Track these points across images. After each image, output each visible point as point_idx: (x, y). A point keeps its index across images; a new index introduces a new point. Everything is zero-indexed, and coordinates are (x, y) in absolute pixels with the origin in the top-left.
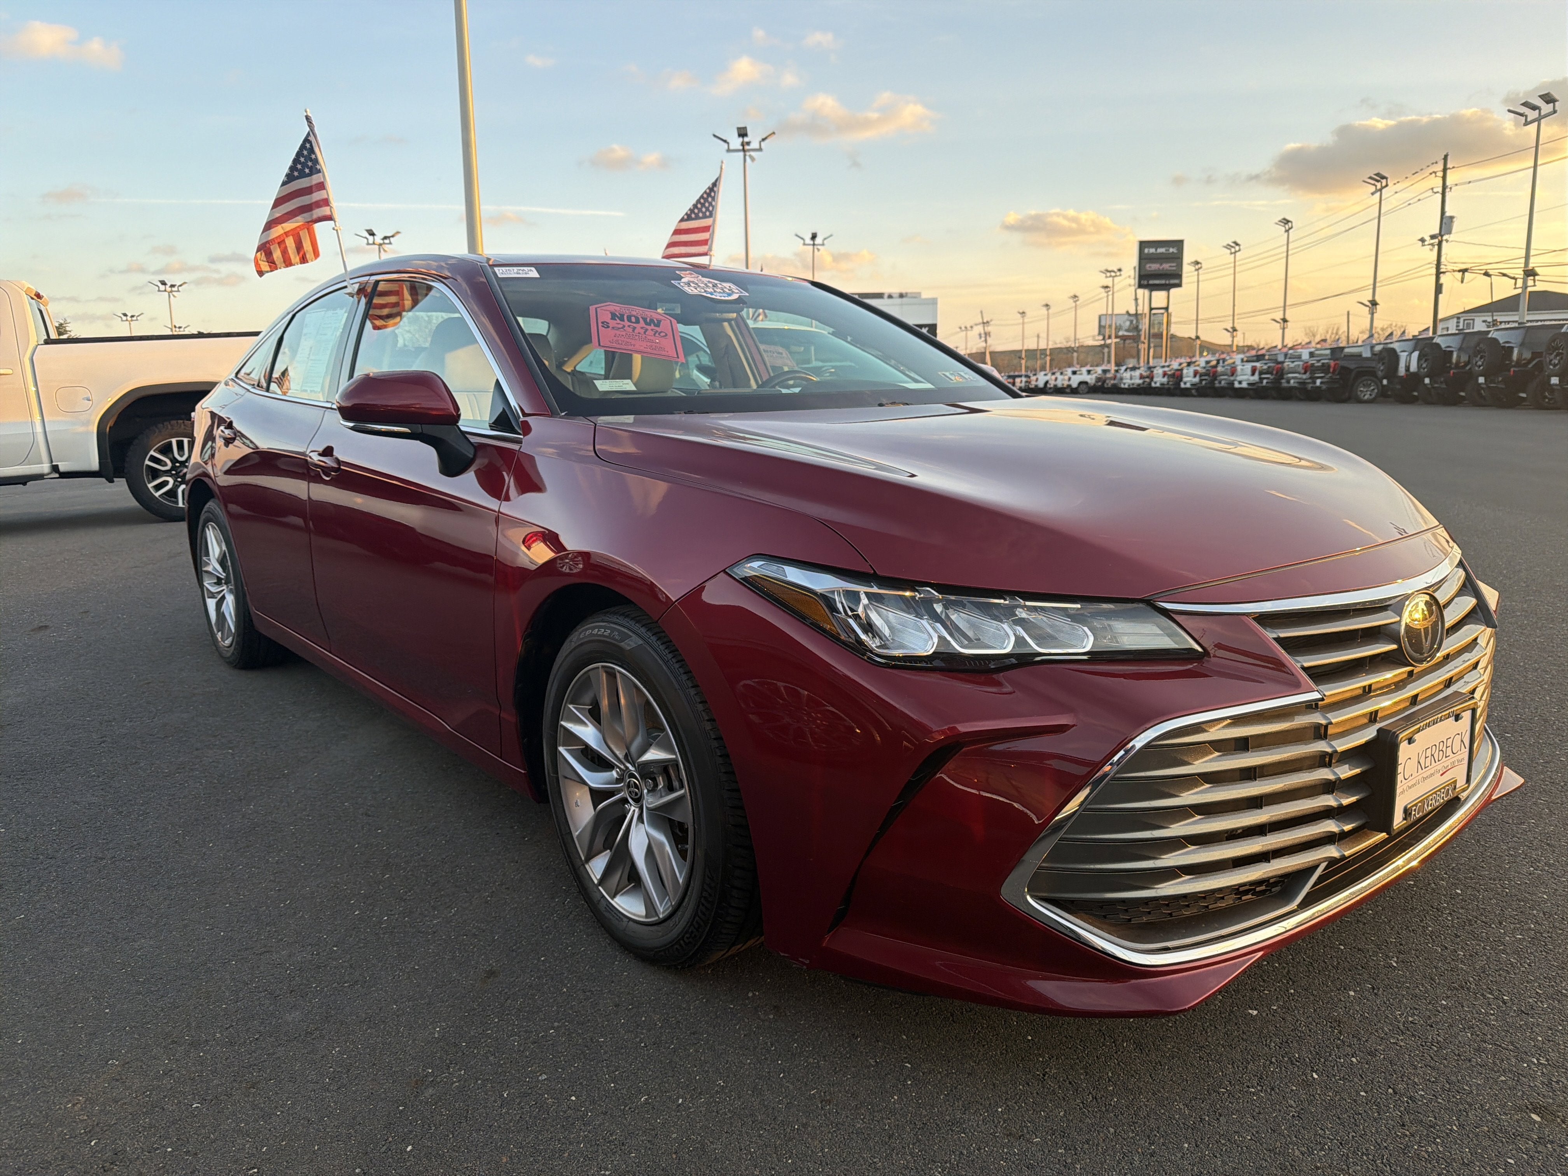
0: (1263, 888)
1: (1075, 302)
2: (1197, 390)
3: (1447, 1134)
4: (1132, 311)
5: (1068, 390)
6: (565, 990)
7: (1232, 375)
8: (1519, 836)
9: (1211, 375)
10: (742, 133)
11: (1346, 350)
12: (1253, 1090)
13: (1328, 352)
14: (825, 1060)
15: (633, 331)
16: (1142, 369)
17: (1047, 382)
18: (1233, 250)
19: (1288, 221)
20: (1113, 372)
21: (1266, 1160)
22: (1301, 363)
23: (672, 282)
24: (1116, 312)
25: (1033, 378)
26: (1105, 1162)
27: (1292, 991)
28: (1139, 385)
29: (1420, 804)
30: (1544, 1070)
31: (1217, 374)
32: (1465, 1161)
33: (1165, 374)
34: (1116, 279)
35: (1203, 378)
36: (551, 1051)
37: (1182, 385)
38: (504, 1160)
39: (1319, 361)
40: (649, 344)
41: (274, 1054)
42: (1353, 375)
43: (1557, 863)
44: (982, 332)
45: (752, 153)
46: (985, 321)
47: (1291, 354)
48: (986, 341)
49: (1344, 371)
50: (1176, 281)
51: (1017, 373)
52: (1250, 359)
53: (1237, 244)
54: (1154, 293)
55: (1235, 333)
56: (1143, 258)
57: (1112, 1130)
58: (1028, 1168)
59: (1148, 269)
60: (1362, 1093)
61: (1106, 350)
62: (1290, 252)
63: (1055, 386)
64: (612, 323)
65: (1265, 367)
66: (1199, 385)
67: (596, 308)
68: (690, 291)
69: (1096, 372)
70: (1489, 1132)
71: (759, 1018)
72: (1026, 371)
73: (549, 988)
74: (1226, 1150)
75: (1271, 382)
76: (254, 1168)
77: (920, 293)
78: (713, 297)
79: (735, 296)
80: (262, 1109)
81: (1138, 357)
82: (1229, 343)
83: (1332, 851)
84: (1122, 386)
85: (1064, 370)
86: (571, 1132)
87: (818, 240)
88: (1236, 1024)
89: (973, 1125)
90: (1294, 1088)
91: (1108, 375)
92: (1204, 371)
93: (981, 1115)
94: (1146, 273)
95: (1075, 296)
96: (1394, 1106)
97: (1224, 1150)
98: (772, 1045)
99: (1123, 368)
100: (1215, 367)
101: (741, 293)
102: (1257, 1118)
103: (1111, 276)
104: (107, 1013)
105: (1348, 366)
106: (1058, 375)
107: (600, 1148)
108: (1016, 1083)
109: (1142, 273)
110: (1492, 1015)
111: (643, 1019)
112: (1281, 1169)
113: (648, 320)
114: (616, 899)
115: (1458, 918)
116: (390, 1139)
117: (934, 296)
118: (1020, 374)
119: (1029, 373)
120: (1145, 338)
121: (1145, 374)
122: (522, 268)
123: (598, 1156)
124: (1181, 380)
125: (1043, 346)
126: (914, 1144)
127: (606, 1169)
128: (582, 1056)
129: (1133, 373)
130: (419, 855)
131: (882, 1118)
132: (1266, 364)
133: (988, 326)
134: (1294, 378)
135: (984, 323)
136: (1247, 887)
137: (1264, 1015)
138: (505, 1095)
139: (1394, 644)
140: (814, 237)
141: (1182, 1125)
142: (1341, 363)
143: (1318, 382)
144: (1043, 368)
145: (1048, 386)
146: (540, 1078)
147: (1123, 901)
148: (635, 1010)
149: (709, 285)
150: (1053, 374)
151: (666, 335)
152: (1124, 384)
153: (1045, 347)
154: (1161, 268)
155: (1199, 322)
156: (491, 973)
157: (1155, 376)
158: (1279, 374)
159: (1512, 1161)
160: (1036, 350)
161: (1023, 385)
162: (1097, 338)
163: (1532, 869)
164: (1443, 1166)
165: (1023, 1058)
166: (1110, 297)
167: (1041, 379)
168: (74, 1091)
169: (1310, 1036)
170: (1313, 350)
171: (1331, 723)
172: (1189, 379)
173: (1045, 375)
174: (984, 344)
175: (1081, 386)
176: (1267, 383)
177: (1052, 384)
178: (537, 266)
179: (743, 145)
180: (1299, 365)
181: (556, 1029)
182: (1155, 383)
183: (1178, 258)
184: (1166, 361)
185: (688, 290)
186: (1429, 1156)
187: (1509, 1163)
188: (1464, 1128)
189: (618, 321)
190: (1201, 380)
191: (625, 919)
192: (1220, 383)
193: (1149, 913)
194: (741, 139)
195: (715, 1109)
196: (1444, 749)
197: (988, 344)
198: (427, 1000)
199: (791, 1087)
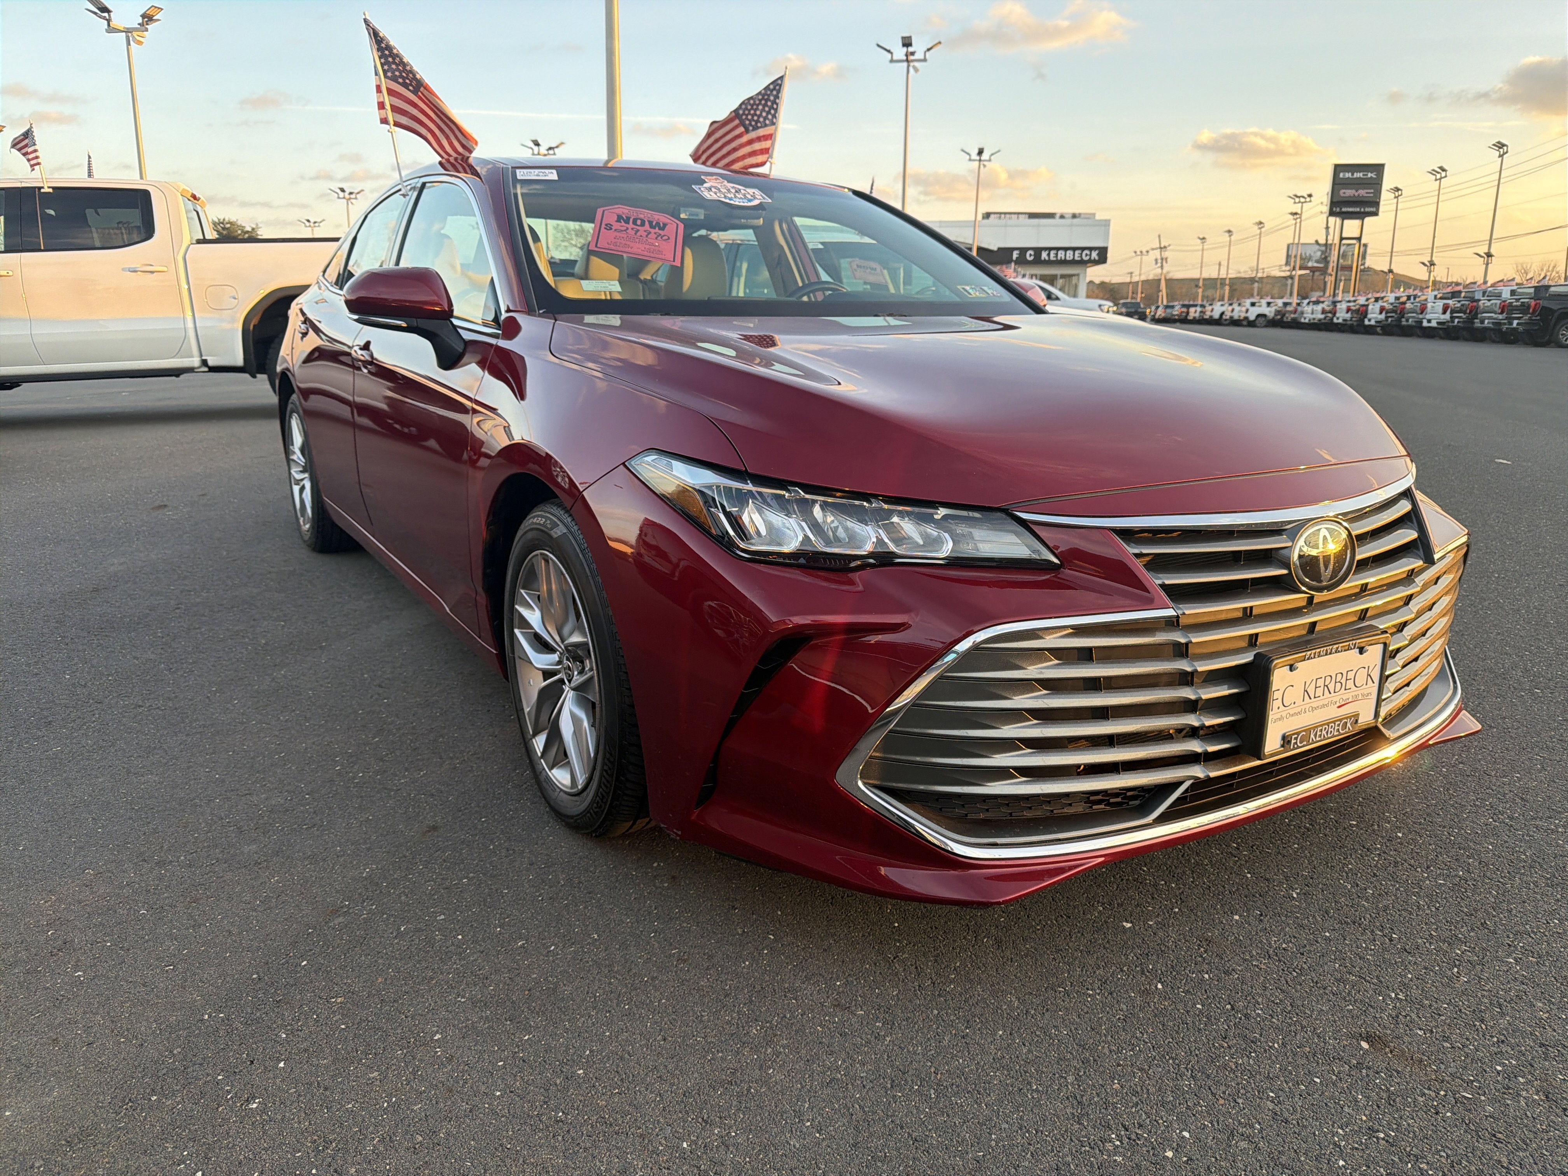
0: (1119, 800)
1: (1260, 228)
2: (1383, 328)
3: (1265, 1051)
4: (1322, 241)
5: (1245, 323)
6: (491, 847)
7: (1422, 313)
8: (1494, 788)
9: (1399, 312)
10: (907, 42)
11: (1552, 289)
12: (1091, 992)
13: (1532, 290)
14: (698, 926)
15: (636, 234)
16: (1326, 303)
17: (1223, 313)
18: (1438, 176)
19: (1504, 145)
20: (1294, 305)
21: (1071, 1054)
22: (1499, 302)
23: (693, 186)
24: (1302, 241)
25: (1209, 308)
26: (916, 1037)
27: (1177, 910)
28: (1320, 320)
29: (1304, 733)
30: (1398, 1004)
31: (1406, 311)
32: (1271, 1075)
33: (1348, 310)
34: (1304, 204)
35: (1389, 315)
36: (457, 897)
37: (1367, 322)
38: (380, 980)
39: (1517, 300)
40: (648, 247)
41: (222, 877)
42: (1556, 315)
43: (1521, 817)
44: (1159, 257)
45: (916, 64)
46: (1162, 246)
47: (1490, 291)
48: (1162, 267)
49: (1546, 312)
50: (1373, 209)
51: (1191, 303)
52: (1446, 296)
53: (1444, 170)
54: (1346, 222)
55: (1432, 267)
56: (1337, 184)
57: (936, 1012)
58: (841, 1035)
59: (1342, 195)
60: (1199, 1006)
61: (1290, 281)
62: (1502, 181)
63: (1231, 317)
64: (616, 225)
65: (1459, 305)
66: (1385, 323)
67: (604, 211)
68: (708, 196)
69: (1276, 305)
70: (1309, 1052)
71: (654, 885)
72: (1203, 301)
73: (478, 844)
74: (1037, 1040)
75: (1464, 322)
76: (171, 965)
77: (1094, 214)
78: (732, 202)
79: (756, 202)
80: (195, 921)
81: (1324, 291)
82: (1426, 278)
83: (1198, 771)
84: (1303, 320)
85: (1243, 300)
86: (446, 964)
87: (985, 156)
88: (1105, 933)
89: (806, 994)
90: (1133, 995)
91: (1289, 308)
92: (1391, 307)
93: (819, 986)
94: (1341, 199)
95: (1261, 223)
96: (1225, 1020)
97: (1035, 1040)
98: (655, 909)
99: (1306, 301)
100: (1404, 303)
101: (764, 198)
102: (1082, 1017)
103: (1299, 202)
104: (99, 832)
105: (1550, 306)
106: (1235, 306)
107: (465, 979)
108: (864, 962)
109: (1335, 200)
110: (1371, 950)
111: (550, 877)
112: (1083, 1062)
113: (654, 224)
114: (552, 771)
115: (1385, 859)
116: (291, 954)
117: (1108, 218)
118: (1196, 303)
119: (1205, 303)
120: (1333, 271)
121: (1327, 309)
122: (543, 171)
123: (461, 986)
124: (1365, 317)
125: (1223, 275)
126: (745, 1004)
127: (463, 997)
128: (482, 903)
129: (1315, 307)
130: (412, 723)
131: (727, 979)
132: (1459, 301)
133: (1164, 251)
134: (1489, 318)
135: (1161, 248)
136: (1099, 797)
137: (1137, 928)
138: (402, 929)
139: (1285, 569)
140: (981, 152)
141: (1005, 1015)
142: (1546, 304)
143: (1515, 322)
144: (1222, 299)
145: (1224, 317)
146: (438, 918)
147: (960, 796)
148: (546, 869)
149: (732, 190)
150: (1231, 304)
151: (669, 238)
152: (1305, 319)
153: (1224, 276)
154: (1356, 194)
155: (1394, 254)
156: (434, 828)
157: (1338, 310)
158: (1473, 313)
159: (1318, 1080)
160: (1217, 279)
161: (1197, 315)
162: (1284, 268)
163: (1491, 820)
164: (1245, 1077)
165: (881, 941)
166: (1298, 225)
167: (1216, 310)
168: (50, 891)
169: (1173, 951)
170: (1515, 288)
171: (1191, 642)
172: (1374, 316)
173: (1222, 305)
174: (1159, 270)
175: (1260, 319)
176: (1458, 322)
177: (1227, 316)
178: (559, 169)
179: (907, 55)
180: (1496, 304)
181: (469, 879)
182: (1338, 319)
183: (1376, 184)
184: (1353, 296)
185: (707, 195)
186: (1236, 1067)
187: (1315, 1082)
188: (1285, 1046)
189: (623, 223)
190: (1387, 318)
191: (558, 790)
192: (1407, 321)
193: (987, 810)
194: (905, 49)
195: (580, 958)
196: (1343, 681)
197: (1165, 271)
198: (368, 846)
199: (657, 945)
